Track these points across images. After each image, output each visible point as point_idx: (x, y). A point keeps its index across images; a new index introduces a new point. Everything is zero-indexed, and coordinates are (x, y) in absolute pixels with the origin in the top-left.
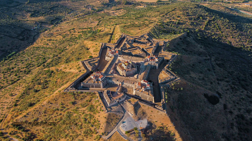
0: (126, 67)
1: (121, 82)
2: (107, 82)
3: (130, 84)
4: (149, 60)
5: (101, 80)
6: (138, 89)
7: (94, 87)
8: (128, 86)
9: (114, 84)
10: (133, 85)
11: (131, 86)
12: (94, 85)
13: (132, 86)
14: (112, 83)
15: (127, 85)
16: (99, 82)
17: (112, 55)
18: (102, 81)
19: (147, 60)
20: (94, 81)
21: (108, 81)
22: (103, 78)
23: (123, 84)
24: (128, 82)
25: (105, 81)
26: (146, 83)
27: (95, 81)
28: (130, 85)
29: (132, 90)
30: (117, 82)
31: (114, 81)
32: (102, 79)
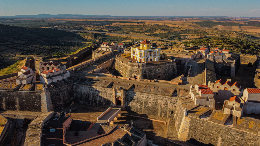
0: (143, 55)
1: (125, 90)
2: (71, 93)
3: (158, 97)
4: (204, 54)
5: (46, 81)
6: (203, 110)
7: (17, 106)
8: (150, 105)
9: (96, 101)
10: (174, 99)
11: (166, 105)
12: (17, 100)
13: (170, 107)
14: (91, 98)
15: (146, 103)
16: (40, 87)
17: (107, 48)
18: (49, 86)
19: (199, 55)
20: (18, 82)
21: (78, 87)
22: (60, 78)
23: (132, 99)
24: (152, 90)
25: (65, 88)
26: (234, 87)
27: (24, 82)
28: (161, 102)
29: (168, 120)
30: (109, 91)
31: (98, 88)
32: (55, 80)
